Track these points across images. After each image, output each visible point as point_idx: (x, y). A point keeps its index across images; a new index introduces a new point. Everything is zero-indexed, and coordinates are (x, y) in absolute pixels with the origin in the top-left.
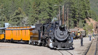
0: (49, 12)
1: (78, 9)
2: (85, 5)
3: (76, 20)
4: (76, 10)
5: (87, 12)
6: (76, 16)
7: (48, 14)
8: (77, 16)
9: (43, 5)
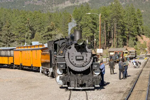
0: (92, 28)
1: (128, 24)
2: (137, 19)
3: (125, 37)
4: (125, 25)
5: (139, 28)
6: (125, 32)
7: (91, 31)
8: (127, 32)
9: (85, 19)
